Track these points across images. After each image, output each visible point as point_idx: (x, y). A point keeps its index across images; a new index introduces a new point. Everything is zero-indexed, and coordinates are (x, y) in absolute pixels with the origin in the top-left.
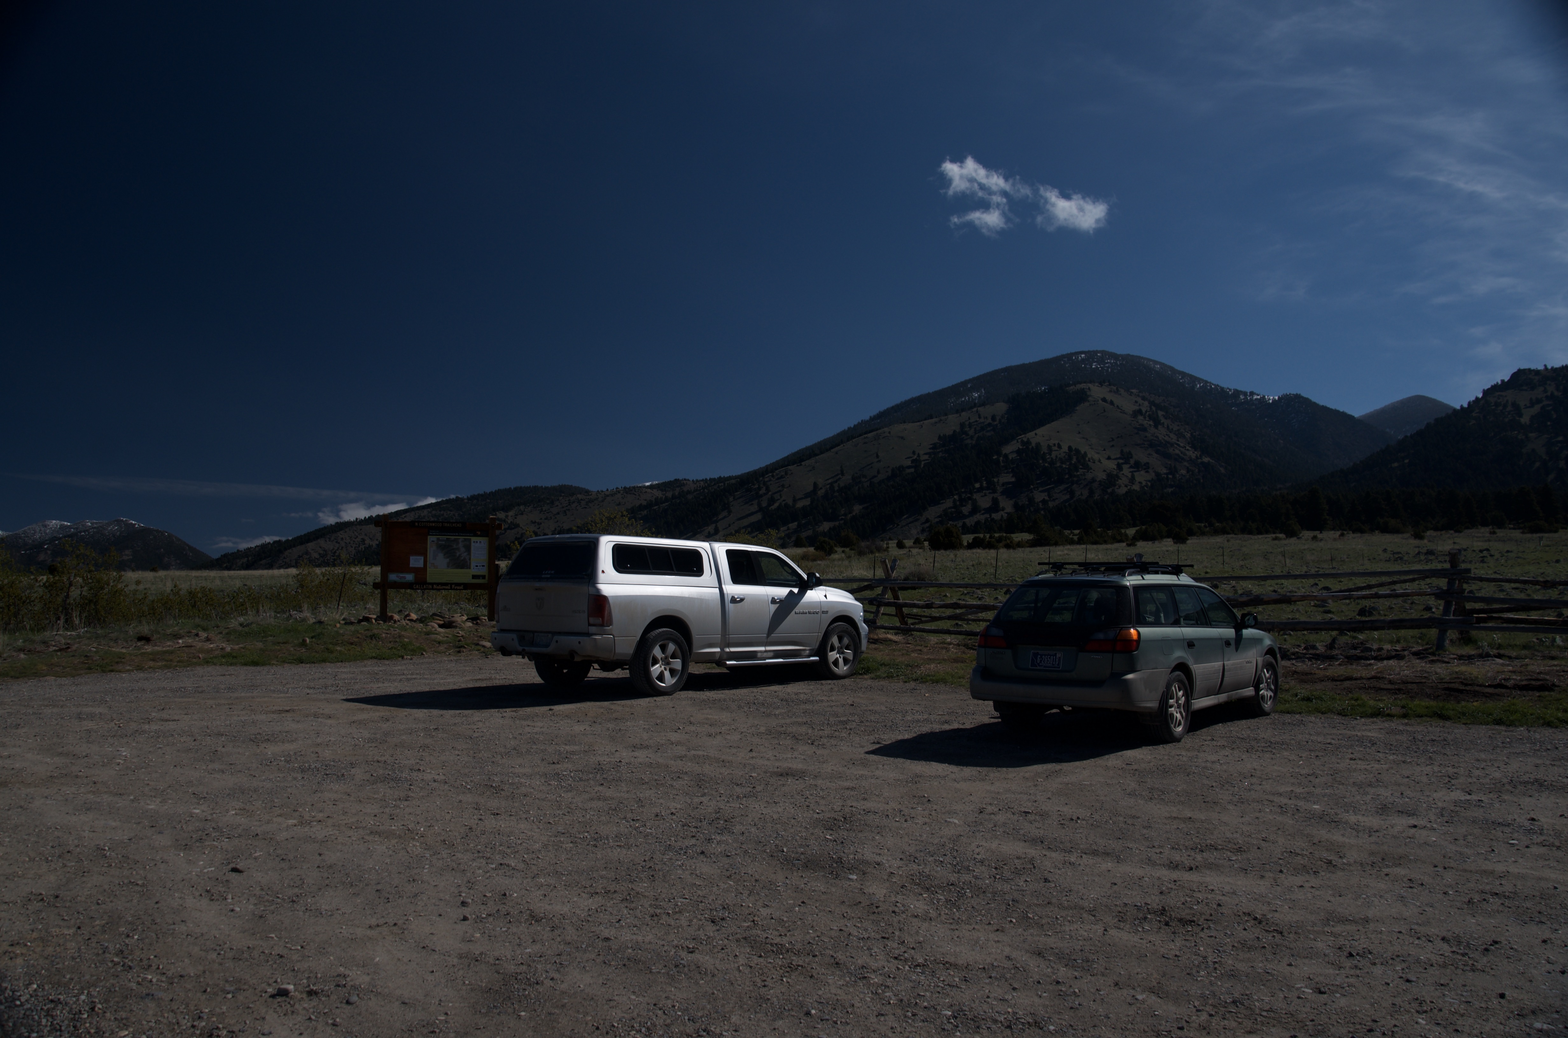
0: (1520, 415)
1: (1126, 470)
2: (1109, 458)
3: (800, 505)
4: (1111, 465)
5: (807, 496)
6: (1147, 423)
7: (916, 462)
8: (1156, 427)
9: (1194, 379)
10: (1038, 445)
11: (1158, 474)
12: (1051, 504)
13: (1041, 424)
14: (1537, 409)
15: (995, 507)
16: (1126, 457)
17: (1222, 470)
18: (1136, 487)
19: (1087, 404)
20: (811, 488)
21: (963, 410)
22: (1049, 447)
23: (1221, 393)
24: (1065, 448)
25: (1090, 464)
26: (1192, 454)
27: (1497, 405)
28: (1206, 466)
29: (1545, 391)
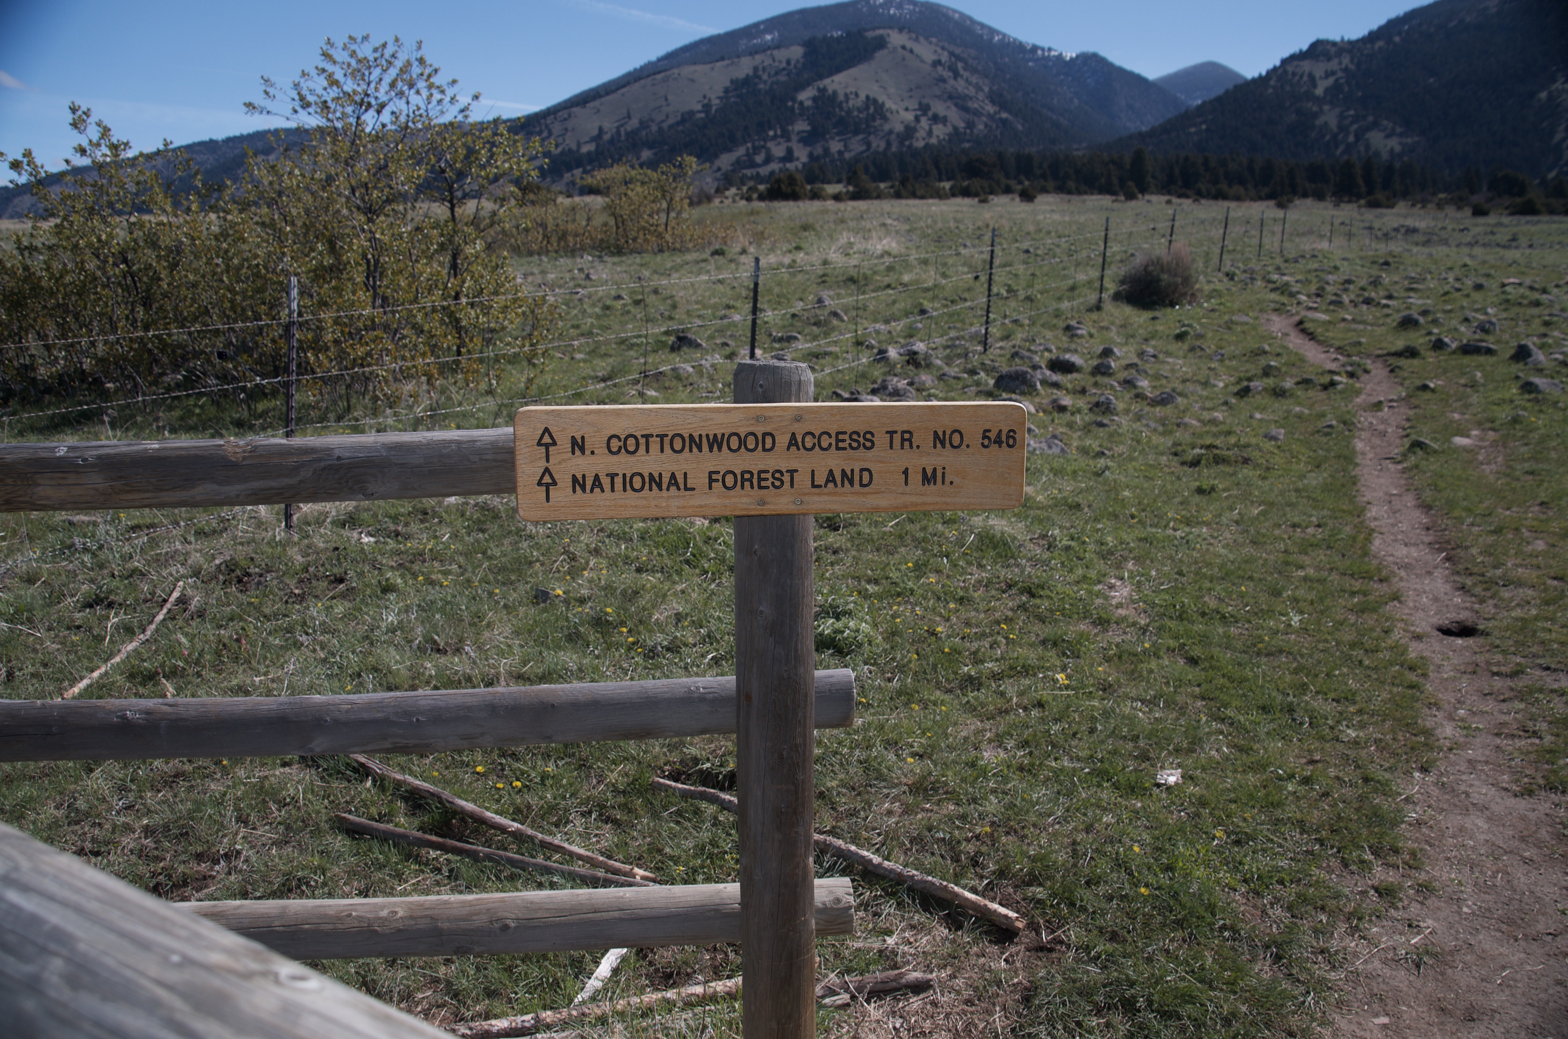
0: (1315, 86)
1: (924, 123)
2: (907, 109)
3: (585, 149)
4: (909, 117)
5: (593, 139)
6: (947, 74)
7: (707, 107)
8: (955, 78)
9: (993, 31)
10: (835, 93)
11: (956, 128)
12: (847, 156)
13: (838, 70)
14: (1331, 81)
15: (789, 156)
16: (924, 109)
17: (1020, 127)
18: (934, 141)
19: (885, 51)
20: (595, 132)
21: (757, 53)
22: (846, 95)
23: (1019, 47)
24: (862, 97)
25: (888, 114)
26: (990, 108)
27: (1294, 74)
28: (1004, 122)
29: (1340, 63)
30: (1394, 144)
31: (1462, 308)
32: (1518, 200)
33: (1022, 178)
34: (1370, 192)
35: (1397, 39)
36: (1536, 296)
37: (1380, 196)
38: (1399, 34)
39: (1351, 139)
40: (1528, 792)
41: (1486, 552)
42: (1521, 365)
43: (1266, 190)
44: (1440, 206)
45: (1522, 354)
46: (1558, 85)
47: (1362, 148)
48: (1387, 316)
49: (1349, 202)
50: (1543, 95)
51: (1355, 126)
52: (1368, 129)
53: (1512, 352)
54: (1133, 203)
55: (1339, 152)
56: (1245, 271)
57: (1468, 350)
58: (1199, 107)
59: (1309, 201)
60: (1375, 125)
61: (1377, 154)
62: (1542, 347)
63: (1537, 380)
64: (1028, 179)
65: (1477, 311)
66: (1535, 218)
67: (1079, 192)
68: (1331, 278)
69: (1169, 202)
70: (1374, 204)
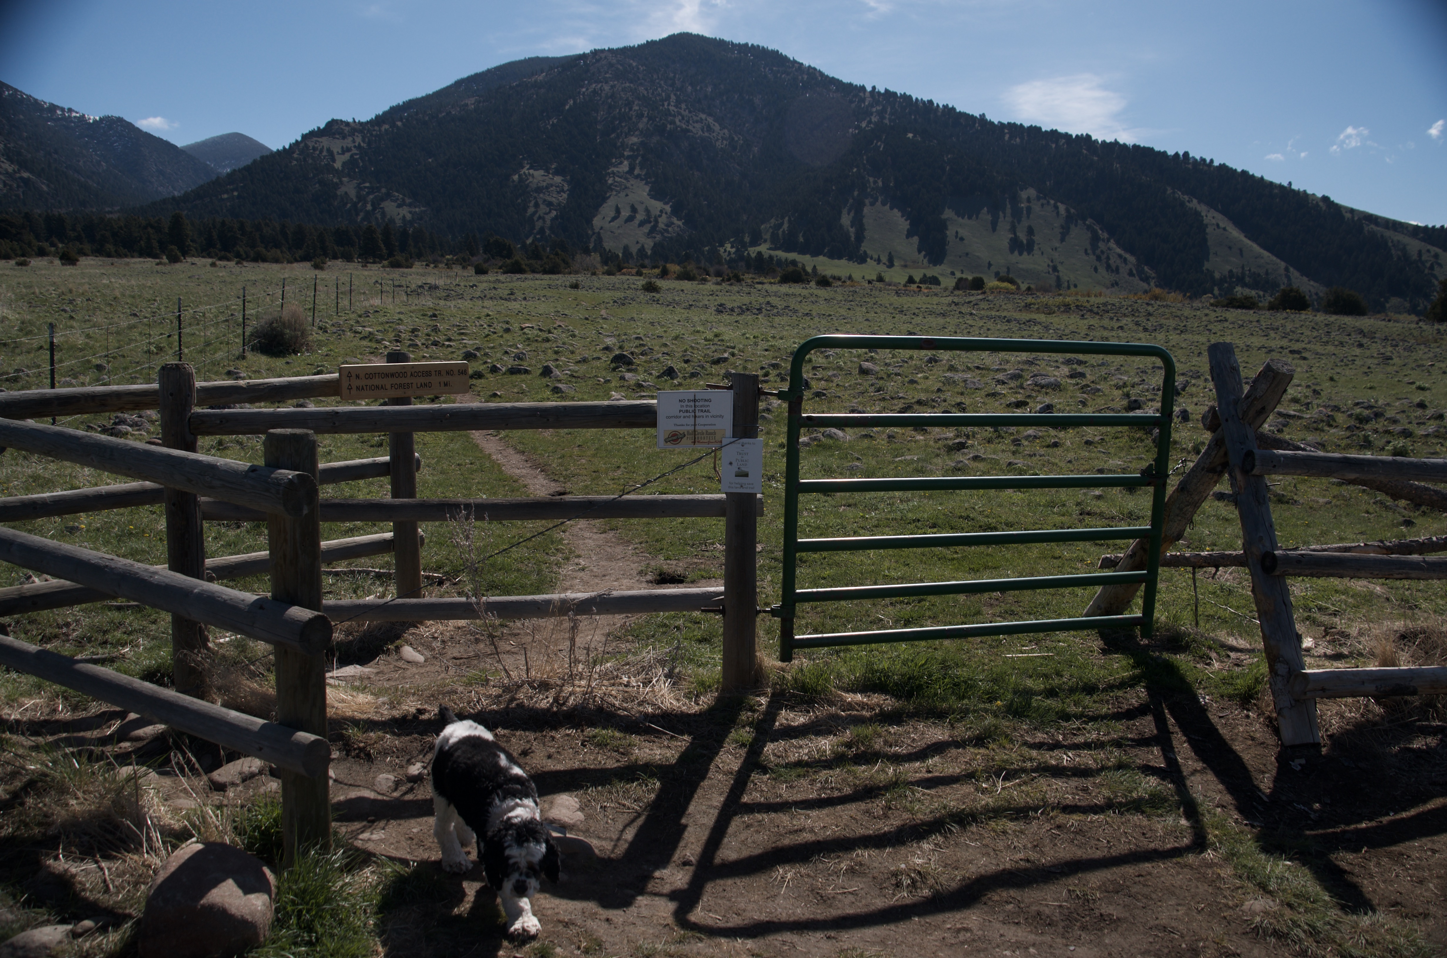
0: (334, 161)
14: (347, 156)
17: (45, 188)
26: (9, 168)
27: (314, 149)
28: (26, 182)
29: (354, 141)
30: (405, 212)
31: (501, 345)
32: (508, 261)
33: (55, 240)
34: (391, 254)
35: (399, 124)
36: (545, 335)
37: (399, 257)
38: (401, 120)
39: (369, 207)
40: (604, 532)
41: (561, 465)
42: (547, 379)
43: (300, 253)
44: (448, 266)
45: (547, 372)
46: (525, 170)
47: (379, 216)
48: (453, 352)
49: (374, 263)
50: (516, 177)
51: (371, 197)
52: (382, 200)
53: (540, 371)
54: (178, 266)
55: (359, 219)
56: (333, 325)
57: (513, 371)
58: (229, 175)
59: (339, 262)
60: (388, 196)
61: (392, 221)
62: (557, 367)
63: (560, 385)
64: (62, 242)
65: (511, 346)
66: (523, 276)
67: (119, 256)
68: (402, 328)
69: (213, 265)
70: (396, 265)
